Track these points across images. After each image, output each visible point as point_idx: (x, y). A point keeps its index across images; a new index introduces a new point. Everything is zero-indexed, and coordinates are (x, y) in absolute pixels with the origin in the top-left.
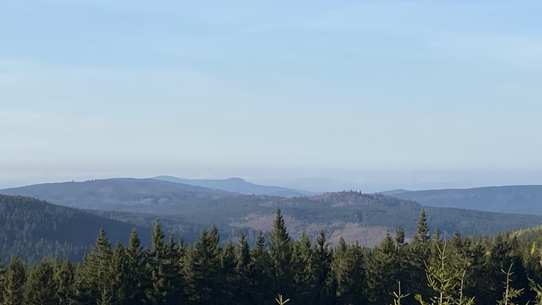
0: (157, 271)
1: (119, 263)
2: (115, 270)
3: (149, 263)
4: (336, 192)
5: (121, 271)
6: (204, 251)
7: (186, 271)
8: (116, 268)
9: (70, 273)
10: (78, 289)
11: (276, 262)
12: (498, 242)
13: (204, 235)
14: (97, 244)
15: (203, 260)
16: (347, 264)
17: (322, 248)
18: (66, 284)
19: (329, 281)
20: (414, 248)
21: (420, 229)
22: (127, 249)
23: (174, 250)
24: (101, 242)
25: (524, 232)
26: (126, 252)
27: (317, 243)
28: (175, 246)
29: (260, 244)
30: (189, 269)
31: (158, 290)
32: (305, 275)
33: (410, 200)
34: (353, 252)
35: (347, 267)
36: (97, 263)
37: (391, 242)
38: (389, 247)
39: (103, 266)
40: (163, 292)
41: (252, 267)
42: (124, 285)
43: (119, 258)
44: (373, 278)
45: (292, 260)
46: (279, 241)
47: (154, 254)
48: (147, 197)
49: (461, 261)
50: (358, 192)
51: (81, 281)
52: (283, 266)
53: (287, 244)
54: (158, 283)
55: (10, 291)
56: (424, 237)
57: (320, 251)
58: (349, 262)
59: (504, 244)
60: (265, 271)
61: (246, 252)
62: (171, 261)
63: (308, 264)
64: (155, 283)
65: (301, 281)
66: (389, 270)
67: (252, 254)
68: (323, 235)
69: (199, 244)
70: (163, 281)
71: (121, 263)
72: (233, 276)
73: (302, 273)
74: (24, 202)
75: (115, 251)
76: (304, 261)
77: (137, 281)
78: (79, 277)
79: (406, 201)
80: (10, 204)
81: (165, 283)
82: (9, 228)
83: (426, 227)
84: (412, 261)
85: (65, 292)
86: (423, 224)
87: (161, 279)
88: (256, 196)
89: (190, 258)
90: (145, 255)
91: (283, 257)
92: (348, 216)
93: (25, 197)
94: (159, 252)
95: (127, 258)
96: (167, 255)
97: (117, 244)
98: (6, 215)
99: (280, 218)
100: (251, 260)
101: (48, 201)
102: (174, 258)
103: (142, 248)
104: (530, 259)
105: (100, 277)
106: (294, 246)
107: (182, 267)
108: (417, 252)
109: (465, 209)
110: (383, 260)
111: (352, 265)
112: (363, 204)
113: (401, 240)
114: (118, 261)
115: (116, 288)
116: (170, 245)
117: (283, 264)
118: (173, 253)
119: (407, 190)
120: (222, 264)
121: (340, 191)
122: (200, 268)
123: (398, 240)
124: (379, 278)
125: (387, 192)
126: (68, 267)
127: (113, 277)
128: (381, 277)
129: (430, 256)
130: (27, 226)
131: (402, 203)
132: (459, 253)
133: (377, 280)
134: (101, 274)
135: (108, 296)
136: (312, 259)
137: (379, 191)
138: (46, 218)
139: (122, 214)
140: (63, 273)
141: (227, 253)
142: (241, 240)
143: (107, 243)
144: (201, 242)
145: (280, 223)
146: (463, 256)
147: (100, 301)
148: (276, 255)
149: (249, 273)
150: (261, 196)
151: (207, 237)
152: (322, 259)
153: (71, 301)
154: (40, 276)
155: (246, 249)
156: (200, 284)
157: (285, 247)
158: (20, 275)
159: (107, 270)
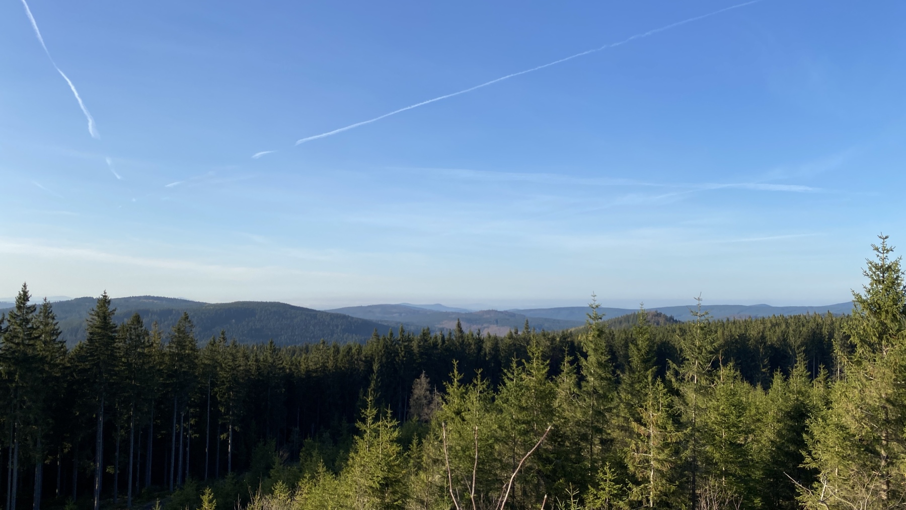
0: (401, 348)
1: (383, 344)
3: (397, 344)
4: (485, 310)
5: (384, 348)
6: (423, 338)
8: (382, 346)
9: (360, 349)
10: (364, 357)
11: (457, 343)
12: (563, 334)
13: (423, 330)
14: (373, 335)
15: (423, 343)
16: (491, 344)
18: (358, 355)
19: (483, 352)
20: (523, 337)
21: (526, 328)
22: (387, 337)
23: (409, 338)
24: (375, 334)
25: (575, 329)
26: (387, 339)
27: (477, 334)
28: (410, 336)
29: (449, 335)
30: (416, 347)
31: (402, 357)
32: (471, 350)
34: (494, 339)
35: (491, 346)
36: (373, 345)
37: (512, 334)
38: (511, 336)
39: (376, 346)
40: (404, 358)
41: (446, 346)
42: (386, 355)
43: (383, 342)
44: (503, 351)
45: (465, 343)
46: (459, 333)
47: (400, 340)
48: (396, 313)
49: (544, 343)
51: (365, 353)
52: (461, 346)
53: (462, 335)
54: (401, 354)
55: (332, 358)
56: (527, 331)
57: (478, 338)
59: (565, 335)
60: (452, 348)
63: (473, 344)
65: (468, 352)
66: (511, 347)
67: (446, 339)
68: (479, 330)
72: (437, 350)
73: (469, 348)
75: (381, 339)
76: (470, 343)
77: (392, 353)
78: (364, 351)
81: (405, 354)
82: (331, 328)
83: (528, 327)
84: (521, 343)
85: (358, 359)
86: (527, 325)
87: (403, 352)
89: (417, 342)
90: (395, 340)
91: (460, 341)
92: (491, 322)
94: (402, 339)
95: (387, 342)
96: (406, 340)
97: (382, 335)
98: (330, 322)
100: (445, 343)
101: (350, 315)
102: (409, 342)
103: (394, 337)
104: (577, 343)
106: (466, 336)
107: (413, 346)
108: (524, 339)
109: (547, 318)
110: (508, 343)
111: (493, 345)
112: (498, 316)
113: (516, 333)
115: (382, 356)
116: (407, 336)
117: (461, 344)
120: (432, 345)
122: (421, 346)
126: (359, 347)
127: (381, 351)
129: (529, 340)
130: (340, 327)
131: (517, 315)
132: (544, 339)
133: (506, 352)
134: (375, 350)
135: (378, 360)
136: (474, 342)
138: (349, 323)
139: (385, 321)
140: (357, 349)
141: (434, 339)
142: (441, 333)
143: (378, 335)
144: (422, 334)
145: (459, 325)
146: (546, 340)
147: (374, 362)
148: (457, 340)
149: (445, 349)
151: (425, 332)
152: (479, 342)
153: (360, 363)
154: (346, 351)
155: (443, 338)
156: (421, 354)
157: (462, 337)
158: (337, 351)
159: (378, 348)
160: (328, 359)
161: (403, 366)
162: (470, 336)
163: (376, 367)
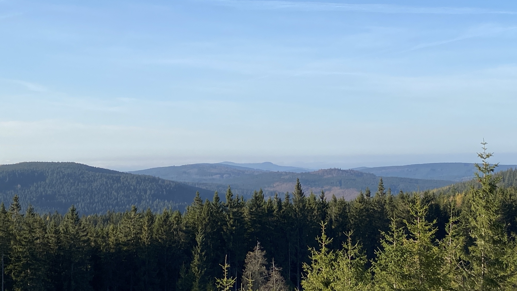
0: (229, 215)
1: (207, 212)
2: (205, 215)
3: (225, 211)
4: (326, 169)
5: (209, 215)
6: (256, 203)
7: (246, 215)
8: (206, 214)
9: (180, 217)
10: (184, 226)
11: (297, 209)
12: (425, 195)
13: (255, 194)
14: (195, 200)
15: (255, 208)
16: (338, 209)
17: (322, 201)
18: (178, 224)
19: (327, 220)
20: (377, 200)
21: (380, 189)
22: (212, 203)
23: (239, 203)
24: (197, 199)
25: (437, 190)
26: (212, 205)
27: (320, 198)
28: (239, 200)
29: (287, 199)
30: (248, 214)
31: (230, 226)
32: (314, 216)
33: (370, 173)
34: (341, 203)
35: (338, 212)
36: (195, 212)
37: (363, 196)
38: (362, 199)
39: (198, 213)
40: (233, 227)
41: (283, 212)
42: (211, 223)
43: (207, 208)
44: (353, 218)
45: (306, 208)
46: (299, 197)
47: (227, 206)
48: (217, 174)
49: (404, 207)
50: (339, 169)
51: (186, 222)
52: (301, 211)
53: (303, 199)
54: (230, 222)
55: (146, 228)
56: (382, 194)
57: (322, 202)
58: (339, 209)
59: (429, 197)
60: (291, 215)
61: (280, 204)
62: (237, 209)
63: (315, 210)
64: (229, 222)
65: (311, 220)
66: (362, 213)
67: (283, 205)
68: (323, 193)
69: (253, 199)
70: (233, 221)
71: (209, 211)
72: (273, 218)
73: (312, 215)
74: (147, 179)
75: (205, 204)
76: (313, 209)
77: (218, 222)
78: (185, 219)
79: (367, 173)
80: (139, 180)
81: (234, 222)
82: (138, 193)
83: (383, 188)
84: (375, 207)
85: (177, 228)
86: (381, 186)
87: (232, 220)
88: (280, 172)
89: (248, 208)
90: (222, 206)
91: (301, 206)
92: (334, 183)
93: (147, 176)
94: (230, 205)
95: (212, 208)
96: (235, 206)
97: (206, 200)
98: (137, 186)
99: (299, 184)
100: (282, 208)
101: (160, 177)
102: (239, 208)
103: (221, 203)
104: (445, 205)
105: (197, 219)
106: (307, 200)
107: (243, 213)
108: (378, 202)
109: (402, 178)
110: (358, 207)
111: (341, 210)
112: (342, 176)
114: (207, 210)
115: (206, 225)
116: (236, 201)
117: (301, 210)
118: (238, 205)
119: (368, 167)
120: (266, 211)
121: (329, 168)
122: (253, 213)
123: (367, 195)
124: (356, 217)
125: (356, 168)
126: (178, 214)
127: (204, 219)
128: (357, 217)
129: (386, 204)
130: (148, 192)
131: (365, 175)
132: (402, 202)
134: (198, 217)
135: (202, 230)
136: (317, 207)
137: (351, 168)
138: (160, 187)
139: (203, 184)
140: (176, 217)
141: (269, 204)
142: (275, 197)
143: (200, 200)
144: (254, 198)
145: (299, 187)
146: (405, 204)
147: (197, 233)
148: (297, 205)
149: (282, 216)
150: (283, 172)
151: (257, 195)
152: (323, 207)
153: (181, 233)
154: (163, 219)
155: (279, 202)
156: (253, 222)
157: (302, 201)
158: (152, 220)
159: (200, 215)
160: (141, 230)
161: (232, 237)
162: (312, 201)
163: (199, 238)
